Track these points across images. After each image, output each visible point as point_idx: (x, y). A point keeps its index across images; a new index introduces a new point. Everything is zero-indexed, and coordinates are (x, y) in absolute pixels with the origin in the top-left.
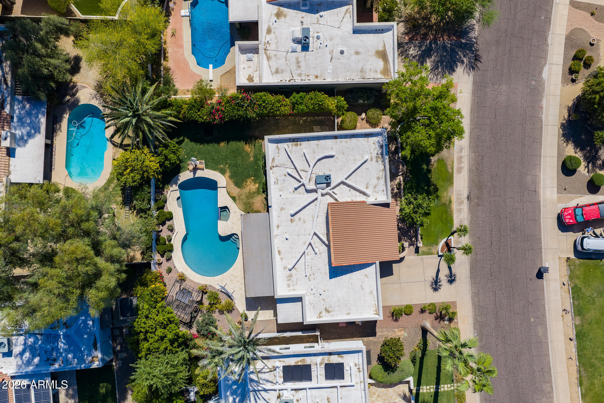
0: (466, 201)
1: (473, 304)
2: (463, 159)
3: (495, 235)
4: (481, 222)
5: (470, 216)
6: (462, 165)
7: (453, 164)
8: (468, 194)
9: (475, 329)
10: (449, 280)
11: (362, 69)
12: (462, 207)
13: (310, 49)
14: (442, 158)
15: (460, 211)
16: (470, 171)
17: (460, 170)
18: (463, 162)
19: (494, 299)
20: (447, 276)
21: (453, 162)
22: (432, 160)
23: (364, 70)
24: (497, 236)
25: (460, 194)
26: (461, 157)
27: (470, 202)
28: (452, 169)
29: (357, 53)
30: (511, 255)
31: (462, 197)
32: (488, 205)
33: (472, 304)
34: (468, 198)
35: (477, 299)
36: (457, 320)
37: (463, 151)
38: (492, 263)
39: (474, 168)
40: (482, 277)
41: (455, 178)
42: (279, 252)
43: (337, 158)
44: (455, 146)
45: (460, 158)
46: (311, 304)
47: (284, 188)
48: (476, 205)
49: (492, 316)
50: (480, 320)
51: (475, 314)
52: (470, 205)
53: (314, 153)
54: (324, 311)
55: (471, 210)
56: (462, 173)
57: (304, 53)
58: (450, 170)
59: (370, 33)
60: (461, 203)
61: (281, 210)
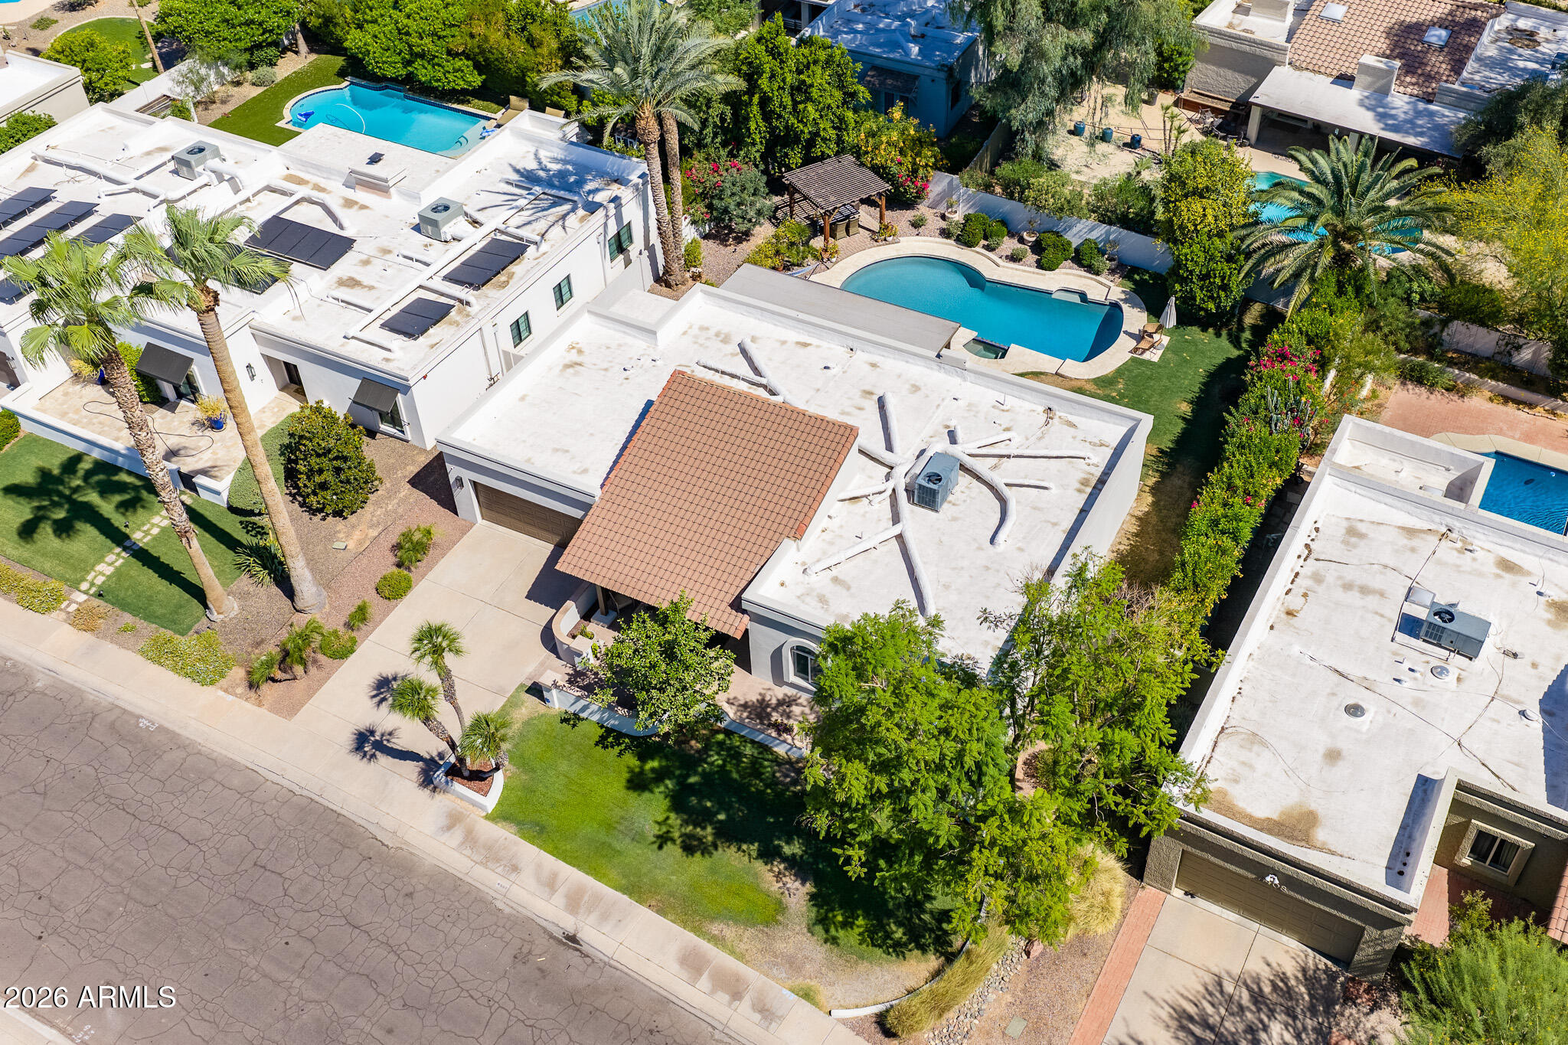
0: (569, 923)
1: (233, 766)
2: (726, 998)
3: (368, 953)
4: (456, 932)
5: (507, 910)
6: (704, 983)
7: (732, 953)
8: (585, 948)
9: (161, 729)
10: (372, 733)
11: (1264, 743)
12: (559, 899)
13: (1401, 637)
14: (778, 923)
15: (551, 884)
16: (663, 1002)
17: (693, 964)
18: (713, 992)
19: (181, 830)
20: (390, 734)
21: (741, 957)
22: (797, 884)
23: (1256, 748)
24: (360, 961)
25: (605, 917)
26: (737, 996)
27: (552, 936)
28: (717, 940)
29: (1333, 756)
30: (256, 968)
31: (593, 918)
32: (490, 994)
33: (235, 762)
34: (573, 939)
35: (236, 782)
36: (236, 695)
37: (757, 1017)
38: (292, 891)
39: (663, 1022)
40: (282, 834)
41: (676, 928)
42: (805, 345)
43: (980, 548)
44: (793, 997)
45: (735, 990)
46: (620, 345)
47: (972, 413)
48: (525, 950)
49: (139, 797)
50: (166, 757)
51: (199, 753)
52: (545, 930)
53: (1035, 508)
54: (578, 359)
55: (523, 925)
56: (675, 967)
57: (1395, 618)
58: (715, 928)
59: (1403, 827)
60: (574, 903)
61: (914, 386)
